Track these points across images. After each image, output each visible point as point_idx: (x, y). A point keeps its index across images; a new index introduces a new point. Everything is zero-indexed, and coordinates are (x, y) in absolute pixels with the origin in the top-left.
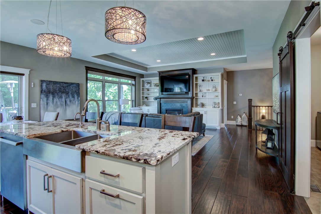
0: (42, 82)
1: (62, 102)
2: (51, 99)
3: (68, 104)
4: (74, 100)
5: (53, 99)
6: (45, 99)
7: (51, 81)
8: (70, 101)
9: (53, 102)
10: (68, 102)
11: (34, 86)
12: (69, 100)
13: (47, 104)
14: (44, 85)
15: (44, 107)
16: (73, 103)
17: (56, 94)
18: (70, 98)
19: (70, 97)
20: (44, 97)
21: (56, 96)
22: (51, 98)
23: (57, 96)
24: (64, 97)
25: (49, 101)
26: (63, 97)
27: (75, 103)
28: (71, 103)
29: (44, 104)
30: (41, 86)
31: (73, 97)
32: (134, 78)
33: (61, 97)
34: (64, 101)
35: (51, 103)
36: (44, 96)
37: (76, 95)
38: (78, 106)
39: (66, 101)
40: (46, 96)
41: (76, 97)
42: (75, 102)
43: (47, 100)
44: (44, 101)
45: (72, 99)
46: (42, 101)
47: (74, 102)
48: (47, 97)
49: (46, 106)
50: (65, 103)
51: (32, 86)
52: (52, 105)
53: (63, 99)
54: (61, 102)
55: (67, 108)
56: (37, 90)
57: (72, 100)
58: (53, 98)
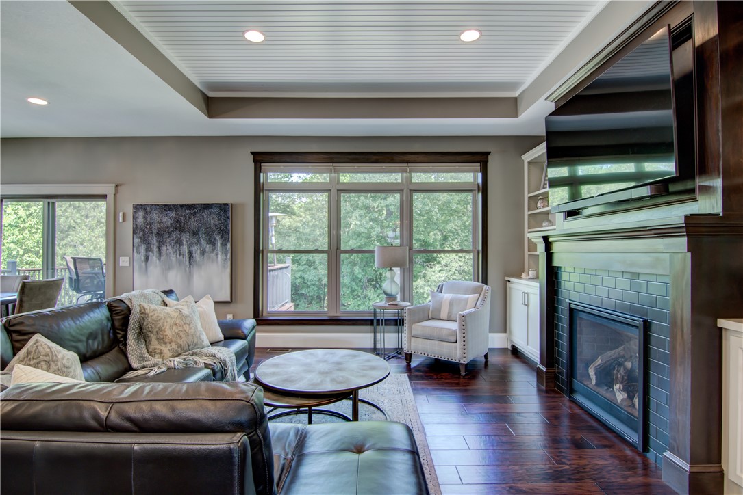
0: (137, 207)
1: (182, 256)
2: (155, 247)
3: (196, 261)
4: (213, 250)
5: (159, 249)
6: (143, 249)
7: (155, 205)
8: (203, 253)
9: (160, 254)
10: (197, 255)
11: (124, 220)
12: (199, 251)
13: (147, 258)
14: (141, 214)
15: (140, 267)
16: (209, 257)
17: (166, 235)
18: (201, 244)
19: (203, 242)
20: (139, 244)
21: (166, 240)
22: (155, 243)
23: (168, 240)
24: (187, 242)
25: (150, 253)
26: (184, 243)
27: (217, 258)
28: (205, 257)
29: (141, 258)
30: (135, 218)
31: (212, 242)
32: (480, 159)
33: (179, 242)
34: (187, 251)
35: (154, 258)
37: (218, 238)
38: (224, 267)
39: (190, 253)
40: (143, 240)
41: (219, 242)
42: (217, 255)
43: (147, 249)
44: (140, 253)
45: (208, 248)
46: (137, 252)
47: (213, 255)
48: (147, 243)
49: (144, 264)
50: (190, 258)
51: (121, 220)
52: (158, 261)
53: (185, 249)
54: (180, 255)
55: (195, 270)
56: (129, 226)
57: (207, 250)
58: (159, 244)
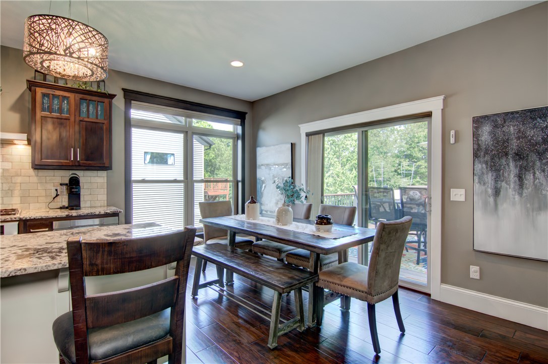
0: (478, 121)
2: (512, 176)
5: (520, 178)
6: (489, 178)
7: (512, 113)
9: (522, 186)
11: (456, 141)
13: (497, 192)
14: (486, 129)
15: (485, 204)
17: (533, 157)
20: (485, 171)
21: (534, 164)
22: (512, 170)
23: (538, 164)
25: (504, 184)
29: (486, 191)
30: (476, 136)
35: (511, 192)
36: (484, 166)
40: (491, 166)
43: (497, 179)
44: (484, 184)
46: (480, 182)
48: (497, 170)
49: (491, 200)
51: (452, 141)
52: (517, 197)
56: (466, 148)
58: (521, 170)
